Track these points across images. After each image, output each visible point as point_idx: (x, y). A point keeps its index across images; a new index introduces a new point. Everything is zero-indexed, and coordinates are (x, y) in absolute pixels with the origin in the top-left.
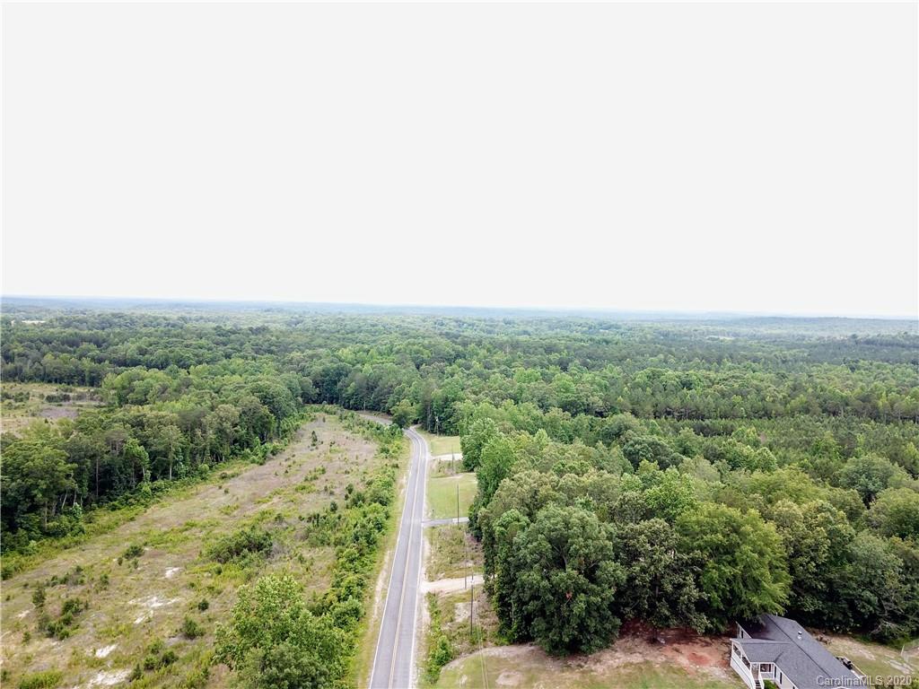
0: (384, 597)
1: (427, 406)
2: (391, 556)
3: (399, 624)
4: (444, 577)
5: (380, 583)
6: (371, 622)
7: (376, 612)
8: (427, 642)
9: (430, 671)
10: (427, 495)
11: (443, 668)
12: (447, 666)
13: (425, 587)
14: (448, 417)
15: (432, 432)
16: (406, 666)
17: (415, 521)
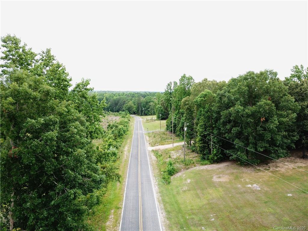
0: (129, 152)
1: (139, 106)
2: (131, 141)
3: (139, 160)
4: (159, 145)
5: (126, 148)
6: (123, 160)
7: (125, 157)
8: (158, 167)
9: (164, 178)
10: (144, 126)
11: (172, 177)
12: (174, 176)
13: (150, 148)
14: (147, 109)
15: (141, 115)
16: (148, 177)
17: (140, 132)
